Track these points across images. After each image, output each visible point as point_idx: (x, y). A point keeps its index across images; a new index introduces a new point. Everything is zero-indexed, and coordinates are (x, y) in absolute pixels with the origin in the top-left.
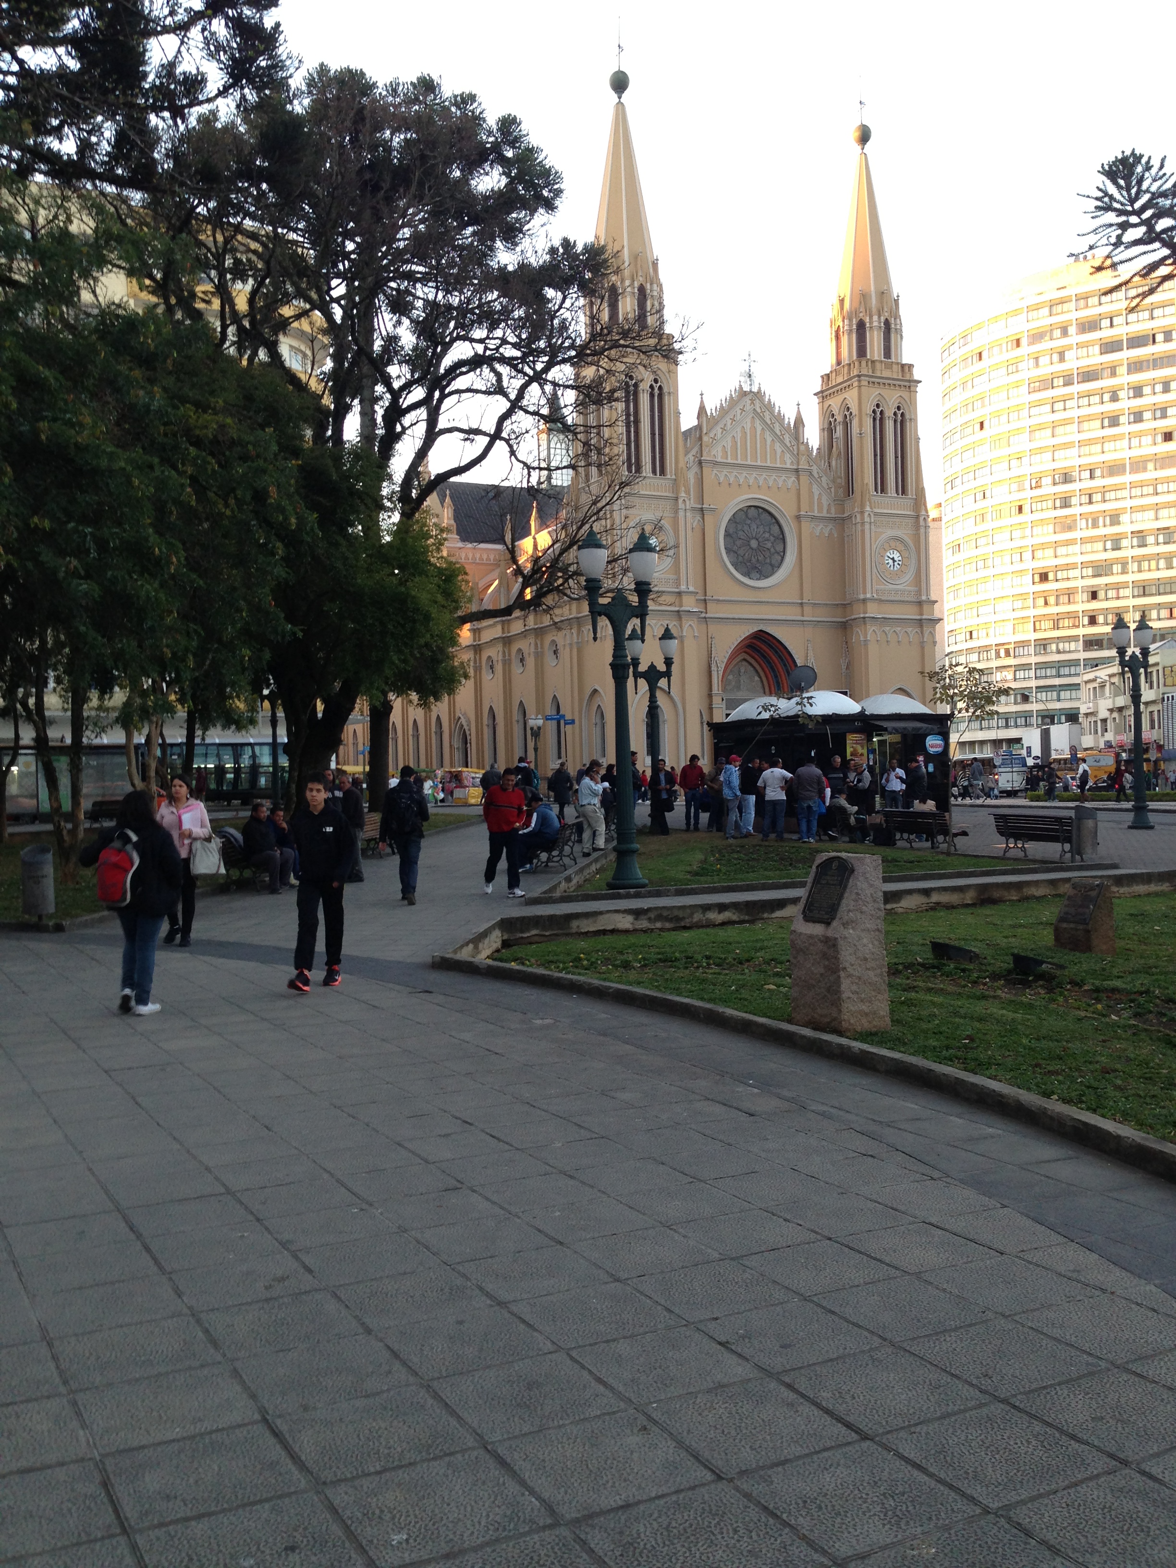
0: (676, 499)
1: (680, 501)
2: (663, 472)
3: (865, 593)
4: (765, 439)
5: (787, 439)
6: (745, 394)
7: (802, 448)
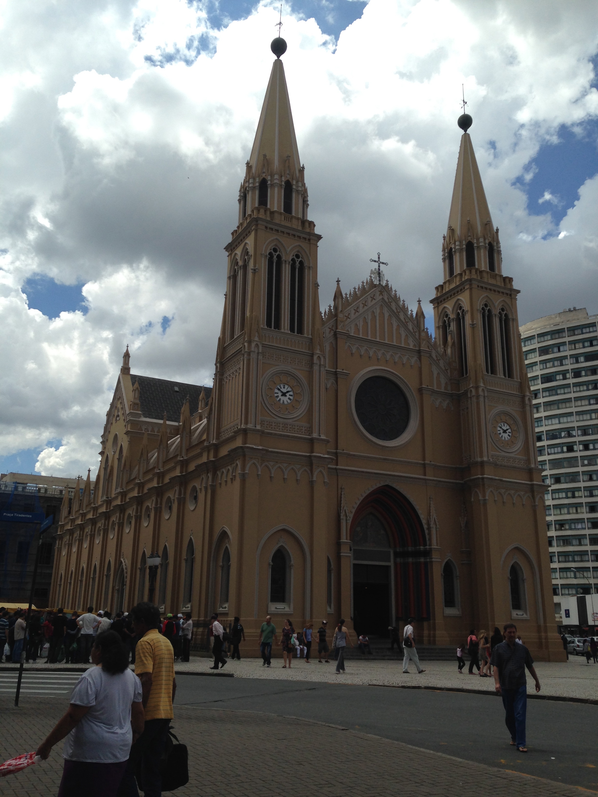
0: (312, 356)
1: (315, 358)
2: (300, 331)
3: (481, 456)
4: (392, 324)
5: (410, 327)
6: (375, 286)
7: (423, 334)
